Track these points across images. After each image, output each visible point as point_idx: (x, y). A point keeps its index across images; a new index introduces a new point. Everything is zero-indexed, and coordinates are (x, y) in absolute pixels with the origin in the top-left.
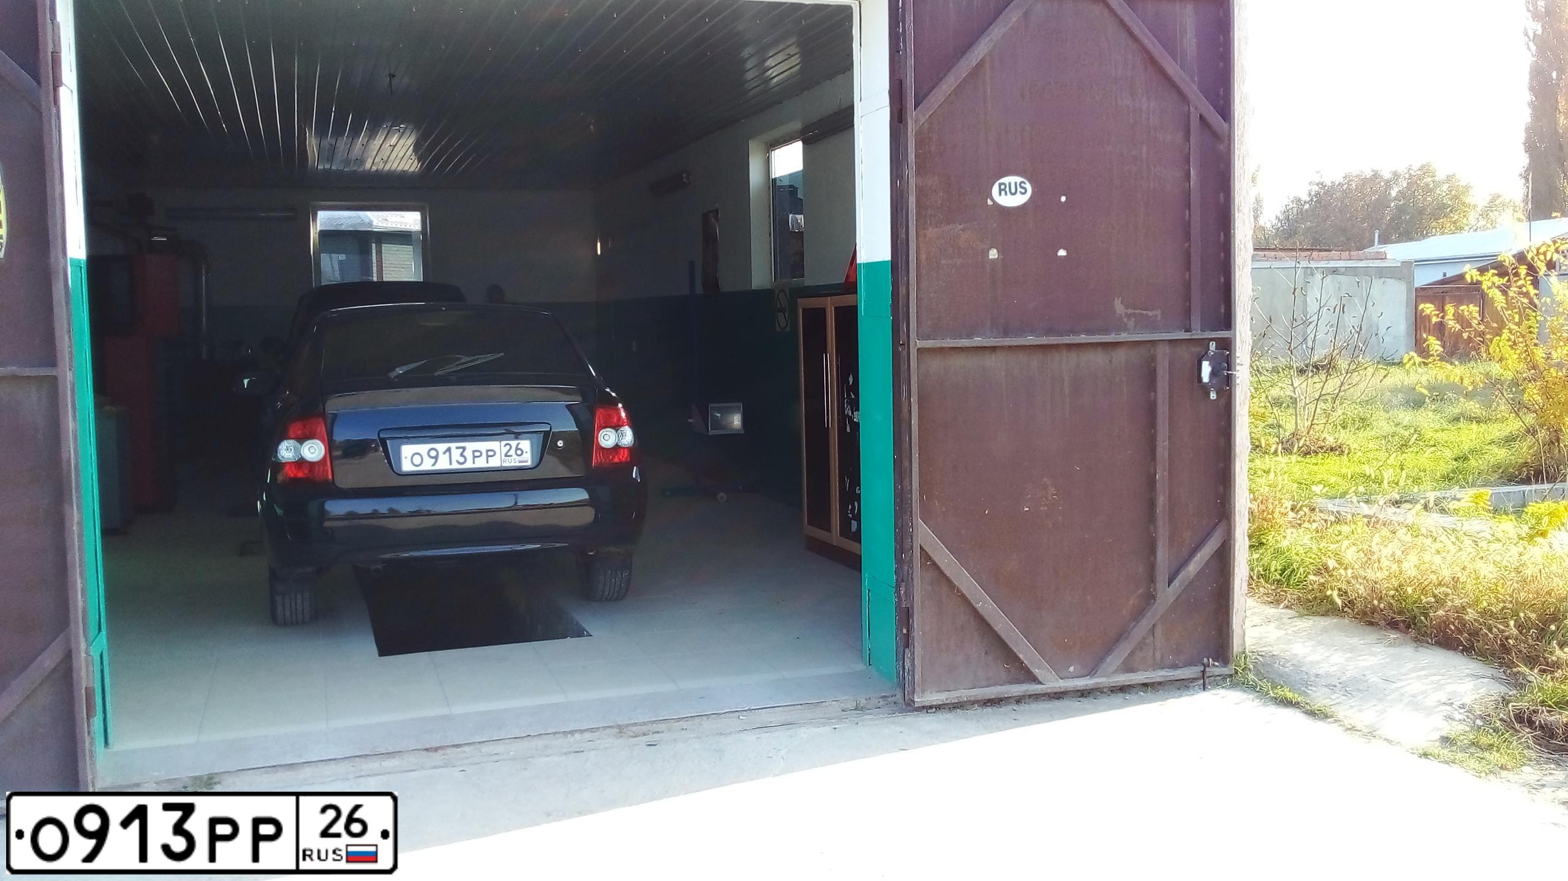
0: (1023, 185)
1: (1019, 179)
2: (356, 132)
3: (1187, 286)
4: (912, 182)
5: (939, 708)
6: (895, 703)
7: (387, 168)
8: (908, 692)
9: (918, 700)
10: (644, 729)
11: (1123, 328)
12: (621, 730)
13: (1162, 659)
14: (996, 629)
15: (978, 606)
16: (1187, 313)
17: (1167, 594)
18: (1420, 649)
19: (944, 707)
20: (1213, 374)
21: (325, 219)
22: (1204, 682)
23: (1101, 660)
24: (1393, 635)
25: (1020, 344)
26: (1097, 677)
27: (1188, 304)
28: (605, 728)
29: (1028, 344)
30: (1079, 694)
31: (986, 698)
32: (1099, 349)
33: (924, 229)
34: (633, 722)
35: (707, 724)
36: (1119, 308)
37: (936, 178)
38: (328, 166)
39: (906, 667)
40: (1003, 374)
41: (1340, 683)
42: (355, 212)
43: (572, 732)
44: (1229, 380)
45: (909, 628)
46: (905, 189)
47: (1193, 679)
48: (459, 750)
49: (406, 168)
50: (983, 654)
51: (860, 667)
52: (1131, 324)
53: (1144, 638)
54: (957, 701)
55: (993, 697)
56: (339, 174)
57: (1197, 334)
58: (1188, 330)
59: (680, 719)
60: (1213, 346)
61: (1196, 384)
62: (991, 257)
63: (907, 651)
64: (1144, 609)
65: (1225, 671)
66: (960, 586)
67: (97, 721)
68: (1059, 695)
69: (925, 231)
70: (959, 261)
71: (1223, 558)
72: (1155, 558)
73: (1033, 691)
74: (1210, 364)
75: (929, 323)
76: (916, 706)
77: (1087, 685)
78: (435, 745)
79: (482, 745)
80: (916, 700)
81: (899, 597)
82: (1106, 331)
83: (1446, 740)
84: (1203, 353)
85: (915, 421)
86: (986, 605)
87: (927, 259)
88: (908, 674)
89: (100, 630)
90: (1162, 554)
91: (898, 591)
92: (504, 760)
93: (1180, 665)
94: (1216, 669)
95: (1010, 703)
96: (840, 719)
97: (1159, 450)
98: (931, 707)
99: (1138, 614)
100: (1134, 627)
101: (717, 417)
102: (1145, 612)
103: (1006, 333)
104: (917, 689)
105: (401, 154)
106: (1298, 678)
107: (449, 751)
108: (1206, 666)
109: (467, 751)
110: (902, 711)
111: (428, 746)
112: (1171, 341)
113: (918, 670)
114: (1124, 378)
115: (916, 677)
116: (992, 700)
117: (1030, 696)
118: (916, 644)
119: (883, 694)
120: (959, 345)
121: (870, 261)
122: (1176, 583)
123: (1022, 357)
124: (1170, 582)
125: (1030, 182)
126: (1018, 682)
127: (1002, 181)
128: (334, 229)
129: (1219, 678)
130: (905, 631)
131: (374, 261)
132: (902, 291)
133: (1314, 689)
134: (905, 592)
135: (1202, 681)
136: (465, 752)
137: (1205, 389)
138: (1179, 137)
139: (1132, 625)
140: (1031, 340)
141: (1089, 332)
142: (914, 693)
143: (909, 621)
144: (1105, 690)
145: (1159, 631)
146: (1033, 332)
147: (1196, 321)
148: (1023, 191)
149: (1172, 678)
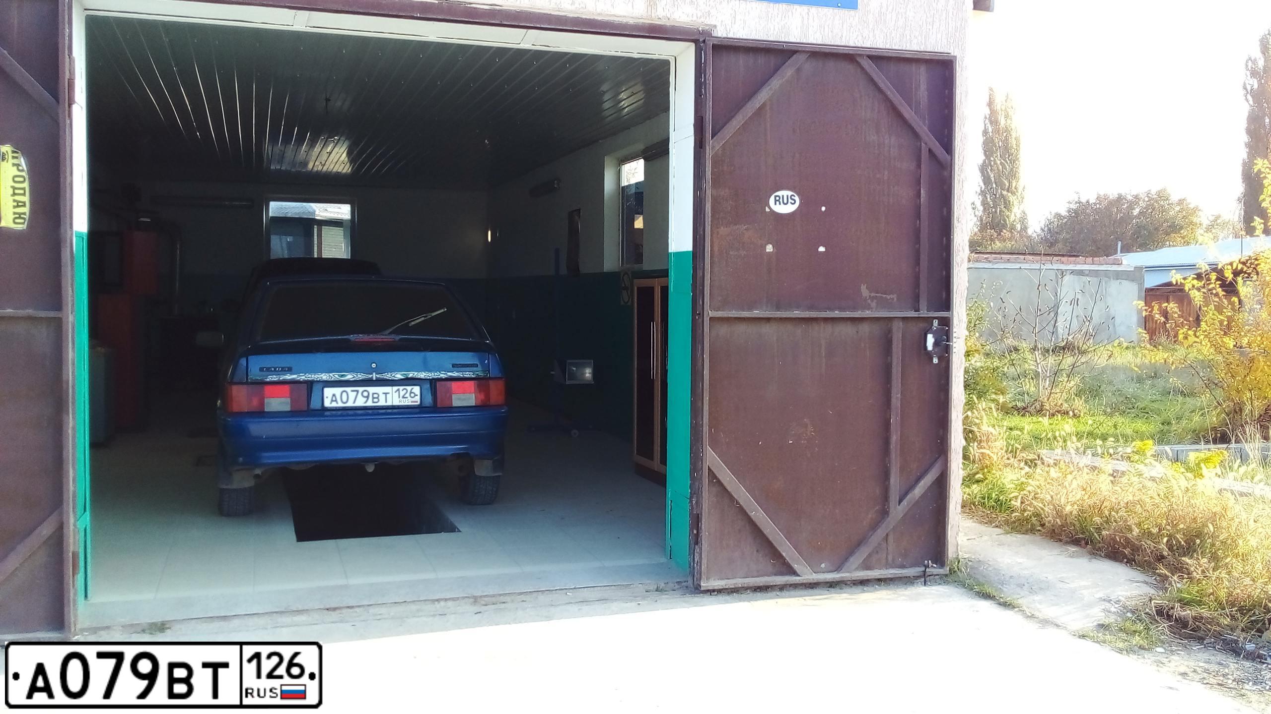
0: (793, 197)
1: (790, 193)
2: (300, 140)
3: (917, 278)
4: (709, 193)
5: (720, 591)
6: (687, 587)
7: (325, 169)
8: (697, 579)
9: (704, 585)
10: (494, 600)
11: (869, 308)
12: (475, 600)
13: (893, 560)
14: (765, 533)
15: (752, 515)
16: (917, 298)
17: (898, 511)
18: (1094, 560)
19: (724, 591)
20: (936, 344)
21: (276, 208)
22: (925, 578)
23: (846, 559)
24: (1073, 549)
25: (788, 316)
26: (842, 573)
27: (917, 291)
28: (464, 598)
29: (794, 316)
30: (828, 585)
31: (756, 585)
32: (849, 323)
33: (718, 228)
34: (485, 594)
35: (541, 597)
36: (865, 291)
37: (727, 190)
38: (278, 167)
39: (696, 560)
40: (775, 339)
41: (1028, 583)
42: (301, 203)
43: (438, 600)
44: (947, 349)
45: (698, 529)
46: (704, 198)
47: (918, 577)
48: (352, 610)
49: (340, 170)
50: (755, 552)
51: (663, 560)
52: (873, 304)
53: (879, 544)
54: (733, 587)
55: (761, 585)
56: (287, 173)
57: (924, 313)
58: (917, 310)
59: (521, 593)
60: (936, 323)
61: (923, 352)
62: (767, 251)
63: (697, 547)
64: (880, 522)
65: (941, 571)
66: (738, 499)
67: (80, 577)
68: (812, 586)
69: (718, 230)
70: (743, 253)
71: (941, 485)
72: (889, 484)
73: (792, 581)
74: (933, 337)
75: (720, 298)
76: (702, 589)
77: (834, 578)
78: (333, 605)
79: (369, 607)
80: (702, 584)
81: (692, 506)
82: (854, 309)
83: (1102, 627)
84: (929, 328)
85: (706, 372)
86: (758, 514)
87: (719, 250)
88: (697, 565)
89: (85, 510)
90: (895, 480)
91: (691, 502)
92: (385, 619)
93: (908, 566)
94: (934, 570)
95: (774, 590)
96: (644, 598)
97: (894, 401)
98: (714, 591)
99: (874, 526)
100: (871, 535)
101: (573, 370)
102: (880, 524)
103: (778, 308)
104: (703, 576)
105: (335, 160)
106: (996, 578)
107: (344, 611)
108: (927, 567)
109: (358, 611)
110: (692, 593)
111: (328, 607)
112: (904, 318)
113: (704, 561)
114: (867, 345)
115: (703, 567)
116: (761, 586)
117: (791, 585)
118: (703, 542)
119: (678, 580)
120: (742, 316)
121: (679, 251)
122: (905, 502)
123: (790, 327)
124: (900, 502)
125: (798, 195)
126: (782, 574)
127: (777, 194)
128: (284, 216)
129: (937, 577)
130: (695, 532)
131: (316, 242)
132: (700, 273)
133: (1007, 586)
134: (697, 502)
135: (923, 579)
136: (356, 612)
137: (929, 356)
138: (912, 166)
139: (870, 534)
140: (797, 313)
141: (841, 309)
142: (700, 579)
143: (698, 525)
144: (849, 583)
145: (891, 539)
146: (798, 307)
147: (923, 304)
148: (793, 202)
149: (900, 575)
